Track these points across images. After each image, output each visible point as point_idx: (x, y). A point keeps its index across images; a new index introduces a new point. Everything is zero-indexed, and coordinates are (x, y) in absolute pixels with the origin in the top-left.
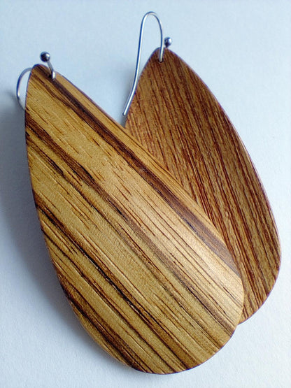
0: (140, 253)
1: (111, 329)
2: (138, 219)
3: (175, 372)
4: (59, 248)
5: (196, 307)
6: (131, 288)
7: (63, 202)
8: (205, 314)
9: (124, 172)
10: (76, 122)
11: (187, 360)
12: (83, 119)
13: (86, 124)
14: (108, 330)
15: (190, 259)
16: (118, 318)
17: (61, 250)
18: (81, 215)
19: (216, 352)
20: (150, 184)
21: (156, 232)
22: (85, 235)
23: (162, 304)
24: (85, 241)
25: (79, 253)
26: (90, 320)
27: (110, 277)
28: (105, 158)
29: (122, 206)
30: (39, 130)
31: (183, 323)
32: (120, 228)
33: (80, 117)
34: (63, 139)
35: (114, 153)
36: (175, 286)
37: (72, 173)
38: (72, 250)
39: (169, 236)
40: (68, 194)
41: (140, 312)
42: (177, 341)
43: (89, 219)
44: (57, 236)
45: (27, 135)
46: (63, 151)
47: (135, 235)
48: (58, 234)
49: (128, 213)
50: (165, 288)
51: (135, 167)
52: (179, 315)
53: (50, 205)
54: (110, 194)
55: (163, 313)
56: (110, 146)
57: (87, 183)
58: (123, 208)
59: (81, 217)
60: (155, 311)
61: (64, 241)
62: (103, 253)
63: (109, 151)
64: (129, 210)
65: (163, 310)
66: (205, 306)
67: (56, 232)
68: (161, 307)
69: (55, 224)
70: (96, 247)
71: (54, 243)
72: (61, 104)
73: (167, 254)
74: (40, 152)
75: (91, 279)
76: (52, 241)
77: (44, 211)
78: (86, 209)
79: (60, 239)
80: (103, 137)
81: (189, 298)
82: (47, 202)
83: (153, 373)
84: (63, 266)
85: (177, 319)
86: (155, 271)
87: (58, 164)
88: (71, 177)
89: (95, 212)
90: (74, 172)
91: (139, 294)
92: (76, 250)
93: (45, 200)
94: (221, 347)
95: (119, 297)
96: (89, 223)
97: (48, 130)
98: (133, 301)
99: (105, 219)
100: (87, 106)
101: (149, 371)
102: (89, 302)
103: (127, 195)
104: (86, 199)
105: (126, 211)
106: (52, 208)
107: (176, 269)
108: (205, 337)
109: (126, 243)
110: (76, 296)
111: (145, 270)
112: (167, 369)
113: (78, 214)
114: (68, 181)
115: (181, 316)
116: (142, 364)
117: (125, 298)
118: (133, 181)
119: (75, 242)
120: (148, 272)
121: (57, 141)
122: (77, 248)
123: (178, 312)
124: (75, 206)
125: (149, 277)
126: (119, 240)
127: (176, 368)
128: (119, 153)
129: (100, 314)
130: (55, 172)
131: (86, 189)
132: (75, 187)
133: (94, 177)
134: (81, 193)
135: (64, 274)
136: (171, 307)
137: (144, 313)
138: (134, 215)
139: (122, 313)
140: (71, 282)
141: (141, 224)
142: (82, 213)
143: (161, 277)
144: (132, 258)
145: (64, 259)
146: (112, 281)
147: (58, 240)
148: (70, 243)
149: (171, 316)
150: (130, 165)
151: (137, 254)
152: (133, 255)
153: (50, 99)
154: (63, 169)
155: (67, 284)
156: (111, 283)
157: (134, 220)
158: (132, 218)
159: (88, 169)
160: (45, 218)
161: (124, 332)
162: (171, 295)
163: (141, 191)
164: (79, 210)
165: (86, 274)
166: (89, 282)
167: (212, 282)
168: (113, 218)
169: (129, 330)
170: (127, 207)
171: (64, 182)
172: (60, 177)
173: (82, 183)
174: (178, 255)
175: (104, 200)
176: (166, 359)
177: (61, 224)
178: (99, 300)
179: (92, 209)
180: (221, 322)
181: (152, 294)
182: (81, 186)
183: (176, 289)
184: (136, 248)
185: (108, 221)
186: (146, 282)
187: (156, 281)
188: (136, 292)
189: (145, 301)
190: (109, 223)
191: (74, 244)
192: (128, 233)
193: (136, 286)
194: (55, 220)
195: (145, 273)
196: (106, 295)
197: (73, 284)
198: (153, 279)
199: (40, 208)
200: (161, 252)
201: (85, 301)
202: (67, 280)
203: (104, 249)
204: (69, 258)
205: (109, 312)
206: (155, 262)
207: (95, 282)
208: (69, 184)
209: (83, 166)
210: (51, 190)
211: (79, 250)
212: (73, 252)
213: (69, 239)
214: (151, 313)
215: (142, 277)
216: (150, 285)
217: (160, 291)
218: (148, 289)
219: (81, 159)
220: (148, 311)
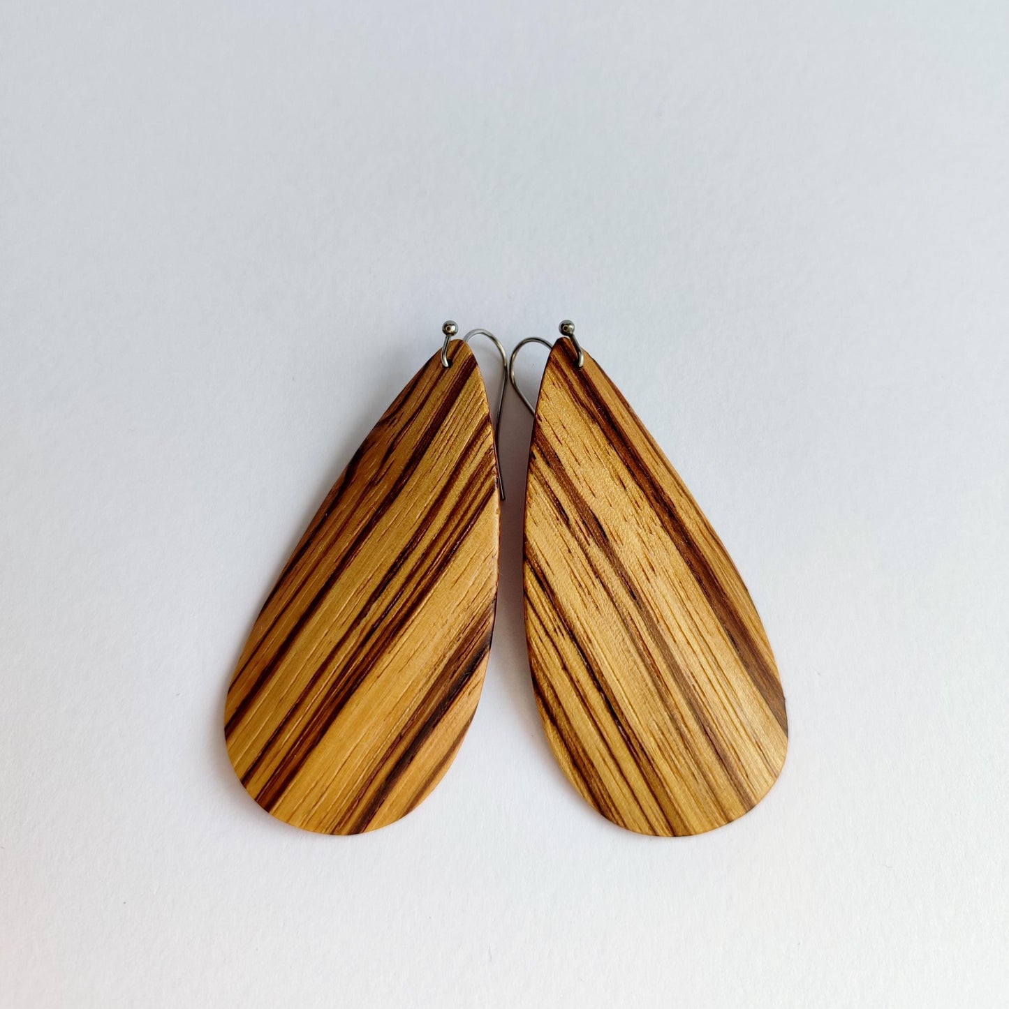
0: (648, 661)
1: (584, 750)
2: (657, 611)
3: (656, 834)
4: (541, 623)
5: (708, 755)
6: (624, 705)
7: (562, 561)
8: (717, 767)
9: (654, 538)
11: (676, 822)
12: (611, 443)
13: (613, 451)
14: (580, 750)
15: (718, 687)
16: (597, 737)
17: (544, 626)
18: (580, 586)
19: (721, 826)
20: (687, 563)
21: (679, 636)
22: (579, 615)
23: (662, 736)
24: (578, 623)
25: (567, 637)
26: (559, 731)
27: (600, 681)
28: (630, 510)
29: (638, 587)
30: (550, 452)
31: (684, 771)
32: (628, 618)
33: (608, 438)
34: (578, 472)
35: (645, 505)
36: (686, 719)
37: (580, 523)
38: (558, 630)
39: (696, 647)
40: (570, 551)
41: (629, 740)
42: (669, 792)
43: (589, 594)
44: (543, 606)
45: (532, 456)
46: (575, 490)
47: (647, 634)
48: (545, 604)
49: (645, 600)
50: (672, 718)
51: (672, 531)
52: (681, 758)
53: (542, 562)
54: (626, 565)
55: (660, 749)
56: (640, 492)
57: (597, 542)
58: (640, 591)
59: (580, 591)
60: (650, 745)
61: (551, 615)
62: (597, 646)
63: (638, 499)
64: (648, 595)
65: (661, 744)
66: (721, 758)
67: (543, 600)
68: (659, 741)
69: (544, 589)
70: (591, 635)
71: (537, 614)
73: (686, 673)
74: (545, 484)
75: (574, 677)
76: (535, 611)
77: (533, 569)
78: (588, 579)
79: (546, 612)
80: (633, 475)
81: (700, 741)
82: (540, 557)
83: (626, 827)
84: (542, 648)
85: (676, 762)
86: (663, 690)
87: (565, 507)
88: (577, 529)
89: (599, 586)
90: (584, 522)
91: (634, 715)
92: (564, 632)
93: (538, 553)
94: (729, 821)
95: (605, 711)
96: (588, 600)
97: (561, 455)
98: (623, 722)
99: (612, 600)
100: (619, 419)
101: (620, 822)
102: (564, 706)
103: (649, 572)
104: (591, 565)
105: (642, 595)
106: (544, 566)
107: (693, 695)
108: (708, 799)
109: (633, 641)
110: (548, 694)
111: (650, 684)
112: (646, 827)
113: (577, 584)
114: (574, 534)
115: (683, 762)
116: (613, 809)
117: (613, 714)
118: (663, 554)
119: (565, 621)
120: (653, 688)
121: (569, 472)
122: (565, 629)
123: (681, 754)
124: (575, 570)
125: (652, 696)
126: (624, 635)
127: (659, 830)
128: (651, 505)
129: (575, 726)
130: (559, 518)
131: (594, 550)
132: (580, 544)
133: (609, 537)
134: (586, 555)
135: (540, 660)
136: (673, 744)
137: (633, 741)
138: (652, 604)
139: (605, 734)
140: (547, 672)
141: (660, 620)
142: (582, 584)
143: (670, 701)
144: (635, 663)
145: (545, 639)
146: (600, 686)
147: (543, 611)
148: (558, 620)
149: (670, 756)
150: (664, 527)
151: (643, 660)
152: (639, 660)
153: (571, 404)
154: (570, 517)
155: (541, 674)
156: (600, 689)
157: (651, 612)
158: (649, 608)
159: (602, 523)
160: (533, 577)
161: (601, 759)
162: (678, 729)
163: (671, 571)
164: (579, 579)
165: (569, 668)
166: (571, 679)
167: (741, 729)
168: (622, 602)
169: (608, 759)
170: (645, 590)
171: (568, 535)
172: (564, 526)
173: (591, 541)
174: (702, 679)
175: (616, 572)
176: (648, 812)
177: (552, 592)
178: (577, 707)
179: (597, 582)
180: (738, 787)
181: (651, 719)
182: (589, 545)
183: (685, 723)
184: (644, 653)
185: (614, 604)
186: (647, 702)
187: (660, 704)
188: (629, 711)
189: (640, 727)
190: (616, 608)
191: (563, 623)
192: (638, 627)
193: (632, 703)
194: (545, 584)
195: (649, 689)
196: (590, 705)
197: (549, 676)
198: (658, 700)
199: (530, 562)
200: (678, 667)
201: (560, 704)
202: (542, 668)
203: (601, 641)
204: (552, 640)
205: (587, 726)
206: (666, 679)
207: (578, 681)
208: (574, 539)
209: (597, 516)
210: (548, 541)
211: (568, 633)
212: (559, 633)
213: (558, 613)
214: (643, 745)
215: (642, 693)
216: (651, 707)
217: (663, 719)
218: (647, 711)
219: (598, 506)
220: (640, 741)
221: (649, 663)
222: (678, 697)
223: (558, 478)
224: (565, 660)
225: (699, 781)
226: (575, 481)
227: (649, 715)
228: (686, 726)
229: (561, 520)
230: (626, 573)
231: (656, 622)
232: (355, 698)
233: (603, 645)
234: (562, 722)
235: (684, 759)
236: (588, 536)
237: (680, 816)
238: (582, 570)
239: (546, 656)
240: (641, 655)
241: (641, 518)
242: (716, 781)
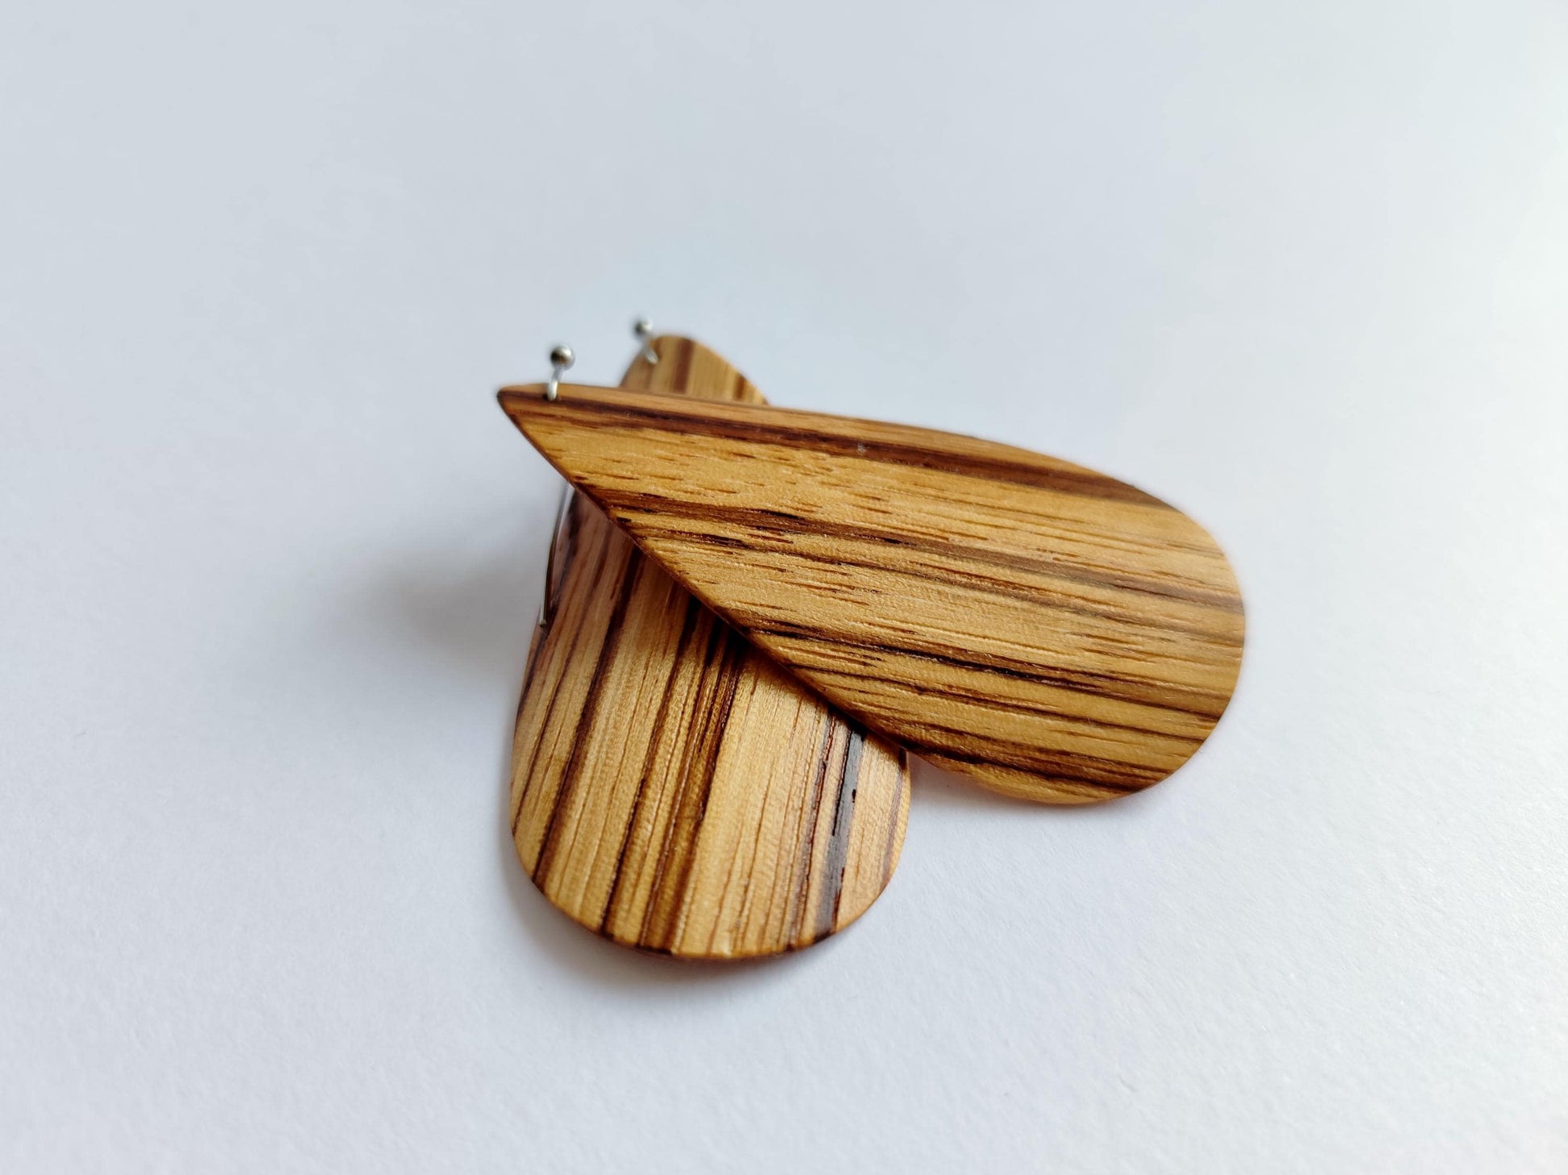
0: (986, 584)
1: (1041, 750)
2: (932, 531)
3: (1199, 741)
4: (843, 674)
5: (1150, 605)
6: (1019, 653)
7: (787, 590)
9: (836, 471)
10: (677, 445)
11: (1205, 705)
12: (683, 432)
13: (694, 437)
14: (1037, 755)
15: (1074, 536)
16: (1037, 719)
17: (850, 675)
18: (834, 590)
19: (1240, 656)
20: (895, 463)
21: (982, 531)
22: (869, 620)
23: (1091, 640)
24: (877, 629)
25: (884, 656)
26: (994, 763)
27: (970, 660)
28: (784, 471)
29: (888, 529)
30: (635, 499)
31: (1152, 647)
32: (918, 567)
33: (674, 431)
34: (690, 488)
35: (787, 452)
36: (1089, 597)
37: (756, 532)
38: (868, 661)
39: (1008, 522)
40: (782, 570)
41: (1066, 681)
42: (1162, 684)
43: (853, 588)
44: (823, 655)
45: (624, 524)
46: (709, 508)
47: (953, 562)
48: (822, 651)
49: (909, 534)
50: (1078, 611)
51: (843, 451)
52: (1133, 638)
53: (769, 613)
54: (849, 521)
55: (1107, 654)
56: (771, 446)
57: (796, 531)
58: (893, 531)
59: (840, 595)
60: (1091, 662)
61: (843, 655)
62: (924, 629)
63: (778, 454)
64: (906, 526)
65: (1100, 648)
66: (1163, 593)
67: (817, 649)
68: (1095, 648)
69: (804, 637)
70: (904, 626)
71: (829, 672)
72: (621, 431)
73: (1034, 555)
74: (673, 535)
75: (941, 687)
76: (822, 670)
77: (767, 631)
78: (834, 576)
79: (834, 657)
80: (744, 439)
81: (1127, 601)
82: (760, 610)
83: (1167, 772)
84: (876, 699)
85: (1134, 647)
86: (1034, 593)
87: (722, 533)
88: (760, 540)
89: (851, 569)
90: (758, 528)
91: (1041, 652)
92: (876, 655)
93: (754, 609)
94: (1238, 642)
95: (1012, 683)
96: (855, 595)
97: (651, 490)
98: (1041, 671)
99: (881, 568)
101: (1158, 775)
102: (968, 730)
103: (878, 505)
104: (819, 560)
105: (902, 532)
106: (775, 614)
107: (1066, 567)
108: (1203, 644)
109: (951, 583)
110: (938, 738)
111: (1018, 604)
112: (1182, 746)
113: (830, 593)
114: (765, 550)
115: (1140, 639)
116: (1137, 771)
117: (1022, 676)
118: (867, 478)
119: (864, 642)
120: (1026, 605)
121: (681, 496)
122: (873, 650)
123: (1129, 634)
124: (810, 582)
125: (1033, 612)
126: (933, 587)
127: (1198, 733)
128: (797, 448)
129: (1004, 737)
130: (729, 550)
131: (802, 541)
132: (784, 552)
133: (800, 514)
134: (801, 555)
135: (888, 713)
136: (1110, 634)
137: (1074, 678)
138: (919, 529)
139: (1040, 707)
140: (909, 717)
141: (946, 535)
142: (833, 587)
143: (1056, 597)
144: (979, 601)
146: (977, 665)
147: (831, 661)
148: (855, 650)
149: (1122, 649)
150: (834, 454)
151: (981, 589)
152: (978, 594)
153: (595, 435)
154: (739, 537)
155: (906, 727)
156: (979, 667)
157: (928, 537)
158: (922, 536)
159: (776, 508)
160: (779, 639)
161: (1067, 736)
162: (1094, 615)
163: (894, 483)
164: (824, 585)
165: (924, 684)
166: (941, 693)
167: (1145, 549)
168: (891, 559)
169: (1075, 727)
170: (899, 525)
171: (760, 556)
172: (745, 552)
173: (788, 537)
174: (1052, 544)
175: (851, 539)
176: (1170, 728)
177: (815, 630)
178: (983, 714)
179: (844, 568)
180: (1208, 601)
181: (1062, 636)
182: (792, 542)
183: (1095, 602)
184: (973, 581)
185: (888, 570)
186: (1037, 624)
187: (1050, 612)
188: (1033, 653)
189: (1061, 656)
190: (893, 571)
191: (864, 648)
192: (937, 564)
193: (1025, 642)
194: (798, 631)
195: (1023, 610)
196: (989, 695)
197: (916, 719)
198: (1043, 610)
199: (757, 628)
200: (1019, 557)
201: (960, 733)
202: (900, 720)
203: (922, 620)
204: (875, 678)
205: (1014, 721)
206: (1023, 582)
207: (950, 687)
208: (770, 554)
209: (763, 508)
210: (748, 586)
211: (880, 651)
212: (873, 662)
213: (848, 644)
214: (1086, 670)
215: (1021, 621)
216: (1048, 625)
217: (1072, 622)
218: (1049, 633)
219: (750, 498)
220: (1079, 669)
221: (990, 585)
222: (1058, 586)
223: (679, 514)
224: (912, 682)
225: (1174, 638)
226: (698, 500)
227: (1055, 635)
228: (1100, 603)
229: (734, 550)
230: (859, 529)
231: (945, 541)
233: (928, 621)
234: (987, 750)
235: (1136, 635)
236: (780, 535)
237: (1201, 695)
238: (815, 574)
239: (889, 702)
240: (973, 587)
241: (804, 468)
242: (1187, 620)
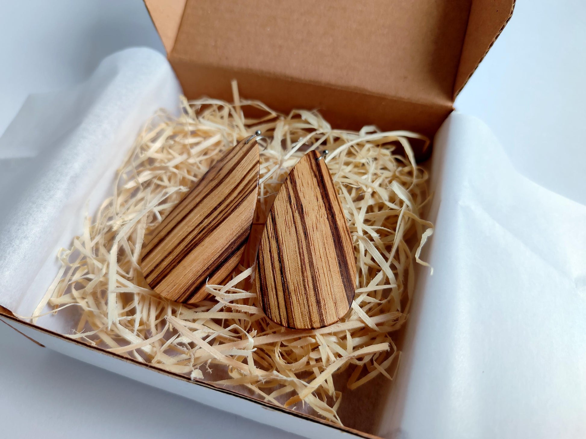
1: (266, 284)
2: (312, 242)
3: (282, 325)
4: (268, 233)
5: (313, 299)
6: (287, 270)
7: (283, 215)
8: (314, 304)
9: (322, 220)
10: (314, 185)
11: (291, 322)
12: (319, 185)
13: (319, 189)
15: (326, 277)
16: (273, 280)
17: (268, 235)
18: (287, 225)
20: (332, 233)
21: (318, 253)
22: (282, 234)
23: (297, 286)
24: (281, 237)
25: (275, 241)
26: (260, 275)
27: (281, 259)
28: (316, 208)
29: (308, 232)
30: (293, 178)
31: (301, 302)
32: (300, 241)
34: (302, 190)
35: (323, 208)
36: (309, 283)
37: (295, 205)
38: (272, 237)
39: (323, 260)
40: (287, 212)
41: (284, 283)
42: (292, 308)
43: (289, 228)
45: (287, 179)
46: (298, 194)
47: (305, 248)
48: (271, 227)
49: (309, 237)
50: (304, 280)
51: (331, 222)
52: (302, 297)
53: (276, 213)
54: (307, 224)
55: (295, 291)
56: (324, 205)
57: (299, 213)
58: (309, 234)
60: (291, 288)
61: (272, 232)
62: (285, 246)
63: (322, 206)
64: (311, 236)
65: (296, 289)
66: (318, 302)
67: (271, 226)
68: (295, 287)
69: (273, 222)
70: (284, 242)
71: (267, 230)
72: (313, 174)
73: (315, 267)
74: (287, 188)
76: (267, 228)
77: (272, 214)
78: (290, 223)
81: (312, 293)
82: (276, 211)
84: (265, 242)
85: (299, 297)
86: (304, 269)
87: (292, 198)
88: (293, 206)
89: (294, 227)
90: (297, 205)
91: (289, 275)
92: (275, 239)
94: (313, 328)
95: (279, 271)
96: (288, 230)
97: (297, 182)
98: (284, 276)
99: (297, 233)
100: (326, 181)
103: (315, 229)
104: (293, 219)
105: (309, 236)
107: (315, 275)
108: (307, 316)
109: (299, 249)
110: (261, 260)
111: (300, 266)
112: (279, 320)
114: (291, 207)
117: (282, 273)
118: (323, 226)
119: (276, 234)
120: (300, 268)
121: (298, 188)
122: (275, 238)
123: (302, 295)
124: (287, 219)
125: (299, 270)
126: (296, 246)
128: (326, 210)
129: (266, 274)
130: (288, 200)
131: (297, 215)
132: (292, 211)
133: (304, 212)
134: (293, 215)
135: (262, 246)
136: (300, 290)
137: (286, 285)
138: (312, 239)
139: (276, 279)
140: (263, 252)
141: (313, 245)
142: (288, 224)
143: (305, 274)
144: (297, 257)
145: (267, 239)
146: (281, 260)
147: (270, 230)
148: (274, 233)
149: (297, 294)
150: (328, 218)
151: (300, 256)
152: (299, 256)
153: (309, 169)
154: (292, 202)
155: (261, 252)
156: (280, 262)
157: (310, 241)
158: (310, 240)
159: (304, 207)
160: (271, 217)
161: (271, 289)
162: (304, 285)
163: (324, 232)
164: (287, 222)
165: (272, 251)
166: (271, 256)
167: (330, 295)
168: (300, 235)
169: (274, 289)
170: (311, 234)
171: (289, 207)
172: (289, 204)
173: (297, 211)
174: (321, 271)
175: (302, 224)
176: (282, 314)
177: (275, 224)
178: (270, 267)
179: (293, 225)
180: (321, 316)
181: (295, 278)
182: (295, 212)
183: (308, 284)
184: (302, 254)
185: (297, 234)
186: (296, 272)
187: (301, 274)
188: (288, 273)
189: (290, 280)
190: (297, 236)
191: (275, 235)
192: (303, 245)
193: (290, 270)
194: (274, 220)
195: (298, 267)
196: (274, 266)
197: (263, 253)
198: (300, 272)
199: (271, 212)
200: (313, 263)
201: (264, 264)
202: (262, 249)
203: (287, 245)
204: (269, 240)
205: (270, 275)
206: (306, 266)
207: (273, 257)
208: (291, 209)
209: (303, 205)
210: (281, 207)
211: (276, 239)
212: (273, 238)
213: (275, 231)
214: (289, 287)
215: (295, 268)
216: (297, 274)
217: (300, 280)
218: (295, 275)
219: (304, 202)
220: (288, 285)
221: (302, 258)
222: (308, 273)
223: (293, 189)
224: (271, 248)
225: (306, 308)
226: (299, 191)
227: (295, 277)
228: (308, 286)
229: (288, 201)
230: (306, 226)
231: (311, 245)
232: (193, 251)
233: (287, 247)
234: (262, 271)
235: (303, 297)
236: (297, 209)
237: (293, 319)
238: (289, 220)
239: (265, 245)
240: (300, 254)
241: (319, 212)
242: (312, 310)
